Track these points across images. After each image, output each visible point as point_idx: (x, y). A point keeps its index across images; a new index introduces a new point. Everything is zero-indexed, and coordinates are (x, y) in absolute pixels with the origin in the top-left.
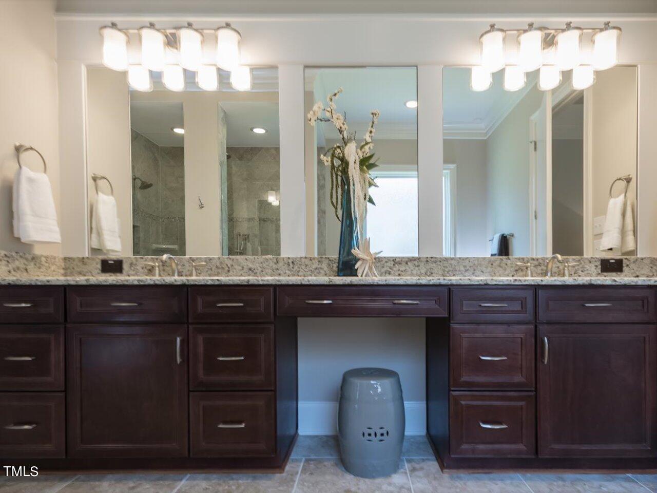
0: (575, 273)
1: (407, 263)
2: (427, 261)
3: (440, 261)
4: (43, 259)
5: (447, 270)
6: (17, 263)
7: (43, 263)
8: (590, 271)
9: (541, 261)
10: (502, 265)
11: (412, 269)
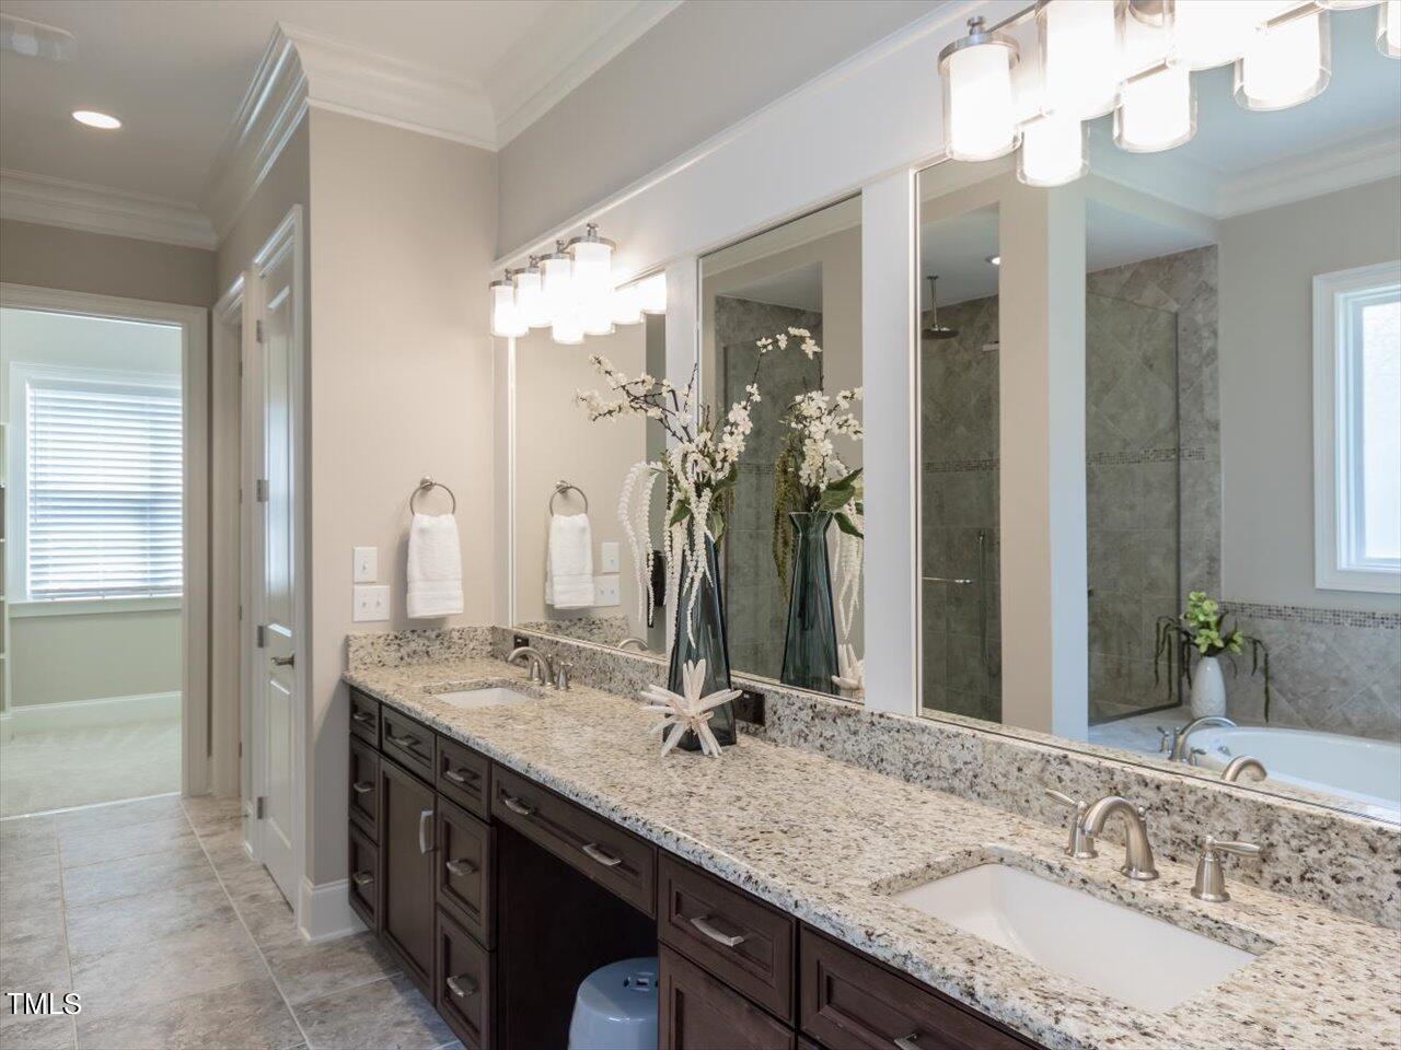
0: (1302, 878)
1: (834, 721)
2: (872, 724)
3: (898, 731)
4: (455, 635)
5: (912, 758)
6: (413, 646)
7: (455, 639)
8: (1373, 887)
9: (1171, 796)
10: (1047, 776)
11: (845, 738)
